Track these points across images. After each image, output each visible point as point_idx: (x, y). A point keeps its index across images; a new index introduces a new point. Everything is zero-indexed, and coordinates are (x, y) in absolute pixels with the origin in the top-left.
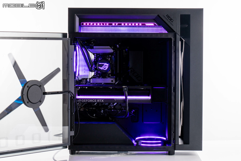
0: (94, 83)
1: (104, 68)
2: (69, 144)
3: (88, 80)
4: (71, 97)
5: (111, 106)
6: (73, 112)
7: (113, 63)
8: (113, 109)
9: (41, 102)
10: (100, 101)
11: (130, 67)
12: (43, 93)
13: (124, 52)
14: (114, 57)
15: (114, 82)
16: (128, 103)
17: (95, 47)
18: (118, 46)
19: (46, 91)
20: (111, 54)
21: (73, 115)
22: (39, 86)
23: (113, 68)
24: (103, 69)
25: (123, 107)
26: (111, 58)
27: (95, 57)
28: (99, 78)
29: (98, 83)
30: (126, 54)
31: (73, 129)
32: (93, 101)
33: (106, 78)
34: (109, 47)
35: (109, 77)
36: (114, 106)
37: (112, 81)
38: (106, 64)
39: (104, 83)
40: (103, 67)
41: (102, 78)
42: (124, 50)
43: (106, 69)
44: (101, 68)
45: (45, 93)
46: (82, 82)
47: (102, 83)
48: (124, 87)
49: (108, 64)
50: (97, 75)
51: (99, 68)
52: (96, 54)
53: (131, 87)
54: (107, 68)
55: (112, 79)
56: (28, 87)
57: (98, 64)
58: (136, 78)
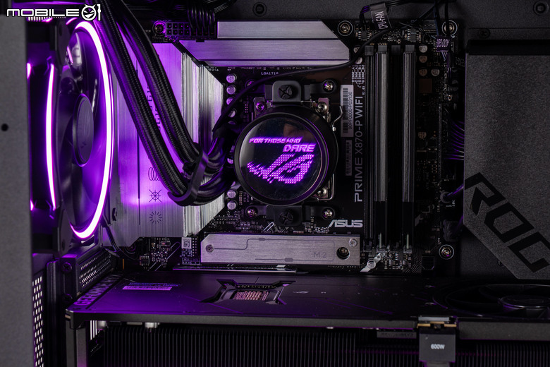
1: (285, 174)
3: (187, 243)
7: (350, 132)
11: (469, 172)
14: (357, 92)
15: (353, 260)
20: (337, 73)
23: (349, 166)
24: (276, 175)
27: (226, 96)
28: (254, 231)
34: (321, 27)
35: (321, 223)
37: (342, 254)
38: (295, 144)
39: (288, 267)
40: (278, 162)
43: (299, 177)
44: (265, 174)
46: (146, 257)
47: (274, 266)
49: (308, 148)
52: (237, 71)
53: (480, 330)
54: (305, 169)
55: (344, 237)
58: (516, 249)
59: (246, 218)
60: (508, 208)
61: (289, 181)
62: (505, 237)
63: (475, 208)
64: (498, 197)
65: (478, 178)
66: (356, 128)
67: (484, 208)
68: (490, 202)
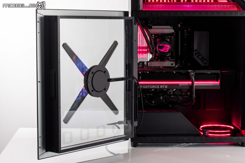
0: (151, 67)
1: (165, 50)
2: (133, 136)
3: (145, 63)
4: (135, 83)
5: (171, 91)
6: (137, 101)
7: (173, 44)
8: (173, 95)
9: (106, 89)
10: (163, 87)
11: (195, 49)
12: (108, 79)
13: (185, 32)
14: (174, 38)
15: (174, 65)
16: (195, 89)
17: (153, 27)
18: (179, 25)
19: (111, 77)
20: (171, 34)
21: (137, 103)
22: (104, 71)
23: (173, 50)
24: (163, 51)
25: (184, 93)
26: (170, 39)
28: (157, 61)
29: (156, 67)
30: (187, 34)
31: (137, 119)
32: (156, 87)
33: (165, 61)
34: (169, 27)
35: (168, 59)
36: (174, 92)
37: (172, 64)
38: (166, 46)
39: (163, 67)
40: (164, 48)
41: (160, 61)
42: (185, 30)
44: (162, 50)
45: (110, 80)
47: (160, 67)
48: (189, 71)
50: (155, 57)
51: (160, 50)
52: (154, 34)
54: (168, 50)
55: (172, 62)
56: (92, 73)
57: (159, 45)
58: (202, 61)
59: (155, 59)
60: (201, 55)
61: (165, 52)
62: (200, 59)
63: (196, 55)
64: (199, 53)
65: (196, 50)
66: (174, 44)
67: (197, 55)
68: (198, 54)
